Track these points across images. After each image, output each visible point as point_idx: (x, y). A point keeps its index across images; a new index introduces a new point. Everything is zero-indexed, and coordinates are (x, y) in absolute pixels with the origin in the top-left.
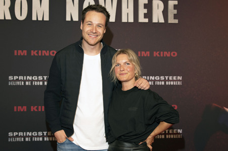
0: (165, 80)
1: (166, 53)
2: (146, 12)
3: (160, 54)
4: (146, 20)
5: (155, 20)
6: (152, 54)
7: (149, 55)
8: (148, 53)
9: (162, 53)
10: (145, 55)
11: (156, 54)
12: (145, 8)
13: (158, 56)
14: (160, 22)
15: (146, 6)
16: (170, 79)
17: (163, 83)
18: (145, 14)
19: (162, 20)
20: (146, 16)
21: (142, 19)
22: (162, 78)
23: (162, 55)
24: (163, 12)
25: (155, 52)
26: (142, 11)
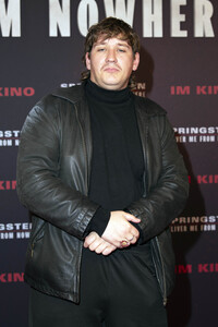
0: (216, 134)
1: (216, 87)
2: (183, 19)
3: (206, 90)
4: (184, 34)
5: (198, 33)
7: (188, 93)
8: (187, 88)
9: (210, 88)
10: (183, 93)
11: (200, 90)
12: (181, 13)
13: (204, 92)
14: (207, 36)
15: (183, 9)
17: (213, 139)
18: (181, 23)
19: (210, 34)
20: (183, 26)
21: (177, 32)
22: (211, 130)
23: (210, 92)
24: (212, 19)
25: (198, 87)
26: (177, 18)
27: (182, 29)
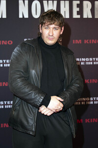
0: (93, 61)
1: (93, 40)
2: (78, 10)
3: (89, 41)
4: (79, 16)
5: (85, 16)
6: (83, 42)
7: (81, 43)
8: (80, 41)
9: (90, 41)
10: (78, 43)
11: (86, 41)
12: (77, 7)
13: (88, 43)
14: (89, 17)
15: (78, 6)
16: (97, 60)
17: (91, 63)
18: (77, 12)
19: (90, 16)
21: (75, 16)
22: (91, 59)
23: (90, 42)
24: (91, 10)
25: (85, 40)
26: (76, 10)
27: (78, 14)
